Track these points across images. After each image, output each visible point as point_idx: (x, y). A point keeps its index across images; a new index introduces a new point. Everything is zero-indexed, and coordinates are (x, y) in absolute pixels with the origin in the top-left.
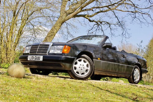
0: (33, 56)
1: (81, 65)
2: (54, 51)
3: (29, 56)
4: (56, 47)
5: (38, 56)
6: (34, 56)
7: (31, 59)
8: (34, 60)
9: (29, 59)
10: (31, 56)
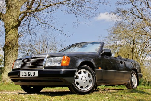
0: (26, 72)
1: (83, 77)
2: (51, 64)
3: (21, 72)
4: (52, 58)
5: (33, 71)
6: (28, 72)
7: (23, 75)
8: (28, 76)
9: (21, 76)
10: (23, 72)
